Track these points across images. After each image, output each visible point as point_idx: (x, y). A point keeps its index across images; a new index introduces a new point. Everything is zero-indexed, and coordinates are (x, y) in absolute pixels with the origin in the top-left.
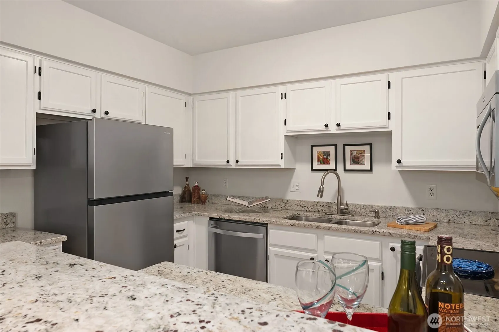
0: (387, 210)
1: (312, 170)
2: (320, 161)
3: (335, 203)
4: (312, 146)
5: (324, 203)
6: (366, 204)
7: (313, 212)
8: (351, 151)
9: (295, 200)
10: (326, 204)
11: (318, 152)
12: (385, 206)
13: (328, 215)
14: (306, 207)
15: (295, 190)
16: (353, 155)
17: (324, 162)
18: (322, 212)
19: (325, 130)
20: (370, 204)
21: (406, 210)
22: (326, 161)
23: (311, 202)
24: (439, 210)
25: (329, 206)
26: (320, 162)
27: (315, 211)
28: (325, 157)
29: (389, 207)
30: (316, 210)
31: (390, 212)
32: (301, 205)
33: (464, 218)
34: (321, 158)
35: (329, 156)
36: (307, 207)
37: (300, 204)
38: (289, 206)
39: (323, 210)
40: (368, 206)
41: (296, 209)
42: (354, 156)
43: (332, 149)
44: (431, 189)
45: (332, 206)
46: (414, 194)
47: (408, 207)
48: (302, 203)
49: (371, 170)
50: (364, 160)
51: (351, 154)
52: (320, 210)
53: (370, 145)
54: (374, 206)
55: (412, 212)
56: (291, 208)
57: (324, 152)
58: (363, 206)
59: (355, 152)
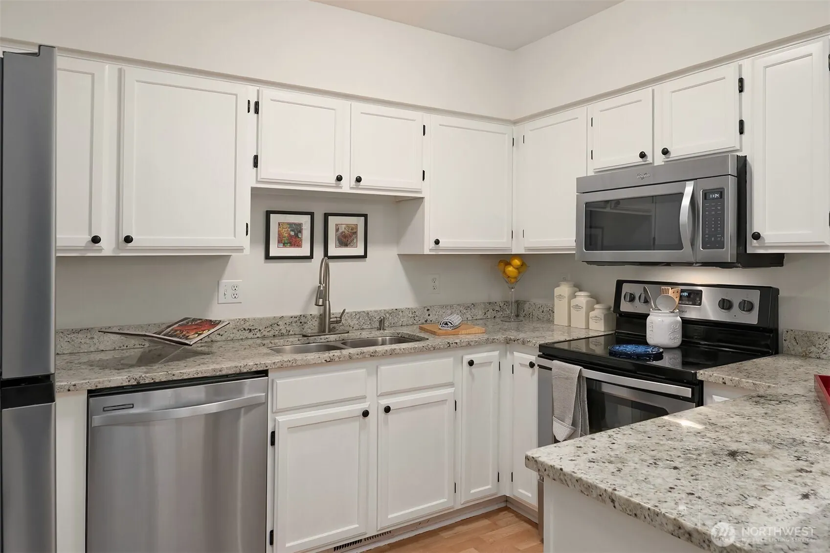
0: (388, 315)
1: (268, 257)
2: (282, 242)
3: (311, 315)
4: (268, 214)
5: (292, 317)
6: (359, 310)
7: (271, 337)
8: (337, 225)
9: (234, 320)
10: (295, 319)
11: (279, 224)
12: (385, 310)
13: (315, 337)
14: (256, 330)
15: (229, 299)
16: (340, 231)
17: (290, 243)
18: (288, 335)
19: (334, 185)
20: (365, 310)
21: (411, 313)
22: (294, 240)
23: (267, 319)
24: (444, 307)
25: (301, 323)
26: (284, 244)
27: (274, 336)
28: (292, 233)
29: (390, 310)
30: (277, 333)
31: (390, 318)
32: (246, 328)
33: (467, 314)
34: (286, 235)
35: (300, 231)
36: (260, 330)
37: (244, 326)
38: (219, 334)
39: (289, 331)
40: (363, 313)
41: (235, 338)
42: (342, 232)
43: (305, 220)
44: (434, 281)
45: (306, 321)
46: (416, 287)
47: (412, 308)
48: (247, 324)
49: (365, 256)
50: (355, 241)
51: (337, 230)
52: (284, 331)
53: (365, 216)
54: (371, 312)
55: (417, 313)
56: (223, 338)
57: (290, 224)
58: (356, 315)
59: (344, 226)
